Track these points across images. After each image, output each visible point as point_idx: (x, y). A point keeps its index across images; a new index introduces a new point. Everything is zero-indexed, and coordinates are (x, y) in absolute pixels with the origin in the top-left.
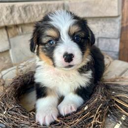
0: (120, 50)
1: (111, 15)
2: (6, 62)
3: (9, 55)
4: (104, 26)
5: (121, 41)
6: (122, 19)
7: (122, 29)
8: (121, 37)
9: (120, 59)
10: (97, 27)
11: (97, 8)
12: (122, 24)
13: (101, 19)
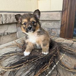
0: (60, 34)
1: (57, 20)
2: (15, 37)
3: (17, 34)
4: (54, 24)
5: (61, 30)
6: (62, 22)
7: (61, 25)
8: (61, 28)
9: (60, 37)
10: (52, 24)
11: (52, 17)
12: (61, 23)
13: (53, 21)
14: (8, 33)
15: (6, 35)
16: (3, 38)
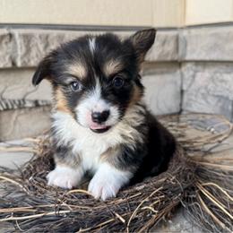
14: (40, 103)
15: (31, 108)
16: (20, 118)
